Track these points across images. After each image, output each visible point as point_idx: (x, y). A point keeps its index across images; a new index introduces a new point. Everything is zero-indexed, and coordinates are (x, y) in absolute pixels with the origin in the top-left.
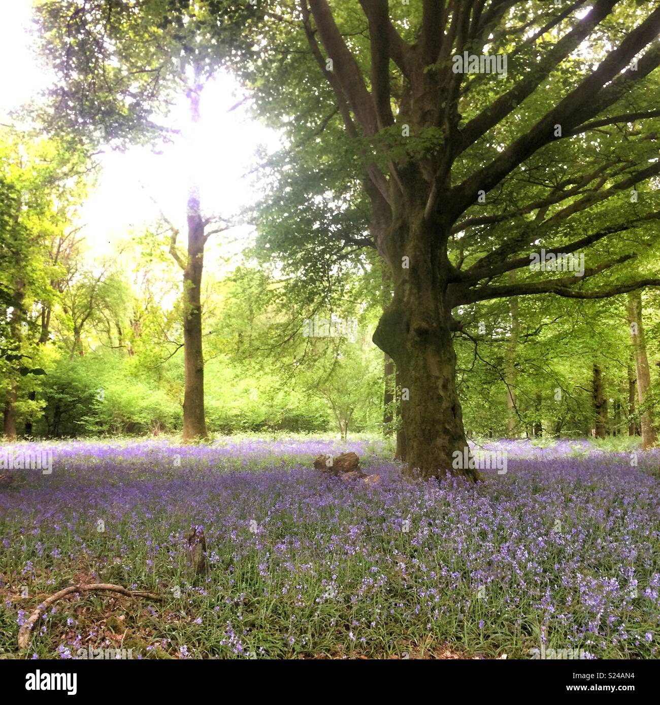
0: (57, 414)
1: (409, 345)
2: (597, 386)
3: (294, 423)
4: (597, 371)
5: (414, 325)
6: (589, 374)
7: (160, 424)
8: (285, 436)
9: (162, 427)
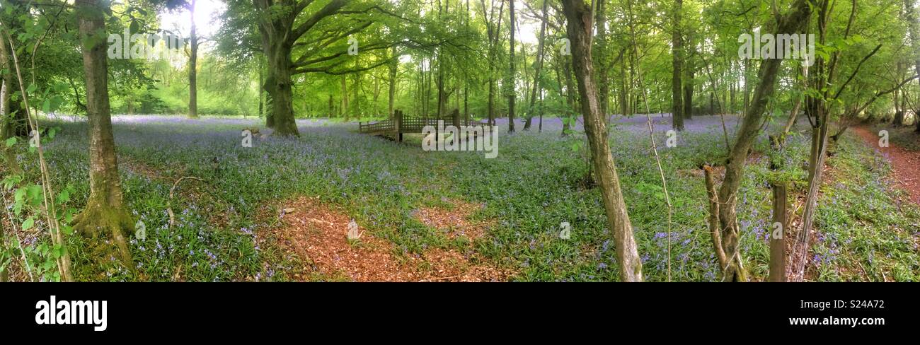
0: (145, 106)
1: (276, 90)
2: (331, 101)
3: (226, 112)
4: (331, 96)
5: (279, 83)
6: (328, 97)
7: (180, 110)
8: (225, 117)
9: (181, 112)
